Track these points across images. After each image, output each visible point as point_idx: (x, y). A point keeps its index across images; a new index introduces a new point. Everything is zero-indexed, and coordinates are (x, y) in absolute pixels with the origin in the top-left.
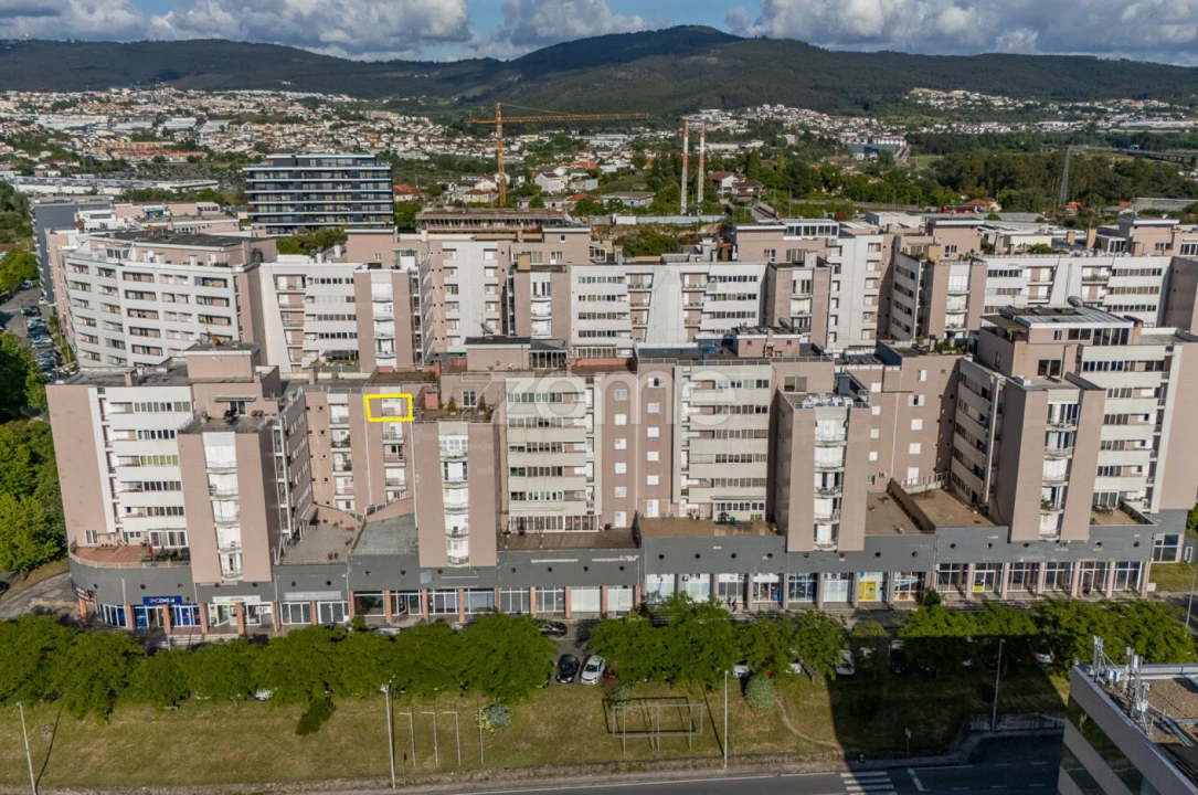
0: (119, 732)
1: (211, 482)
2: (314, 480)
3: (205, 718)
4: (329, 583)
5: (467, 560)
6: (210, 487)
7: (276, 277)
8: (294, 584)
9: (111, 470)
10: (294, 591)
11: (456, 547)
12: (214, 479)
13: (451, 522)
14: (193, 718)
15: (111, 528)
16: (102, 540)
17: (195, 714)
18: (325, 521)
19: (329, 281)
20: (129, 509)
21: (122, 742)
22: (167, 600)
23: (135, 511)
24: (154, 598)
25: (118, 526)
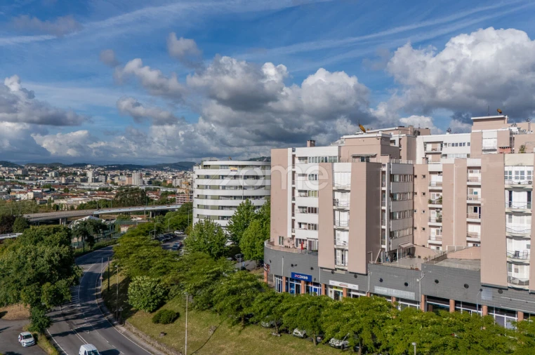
0: (243, 341)
1: (336, 198)
2: (416, 228)
3: (293, 347)
4: (406, 284)
5: (527, 283)
6: (334, 200)
7: (426, 143)
8: (381, 280)
9: (294, 199)
10: (381, 286)
11: (517, 271)
12: (338, 196)
13: (513, 246)
14: (285, 344)
15: (289, 235)
16: (286, 243)
17: (288, 343)
18: (419, 257)
19: (457, 145)
20: (300, 224)
21: (242, 348)
22: (305, 278)
23: (303, 226)
24: (298, 274)
25: (293, 234)
